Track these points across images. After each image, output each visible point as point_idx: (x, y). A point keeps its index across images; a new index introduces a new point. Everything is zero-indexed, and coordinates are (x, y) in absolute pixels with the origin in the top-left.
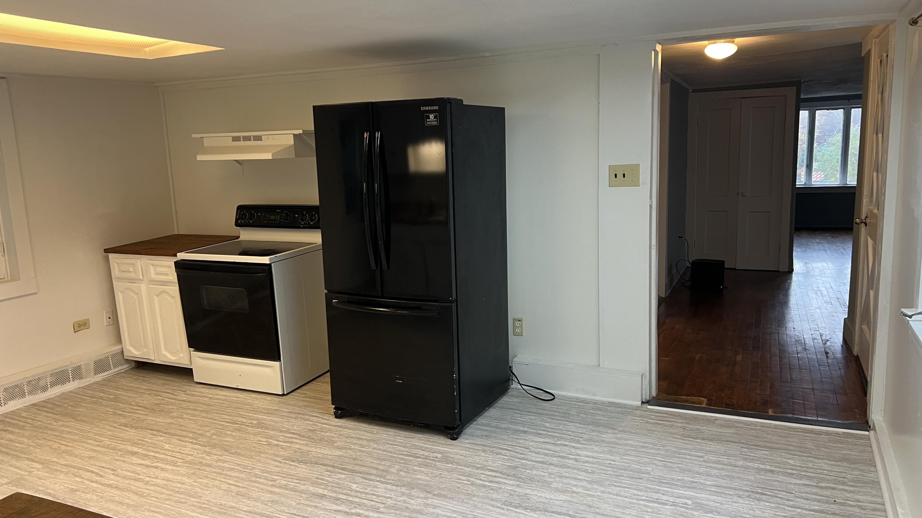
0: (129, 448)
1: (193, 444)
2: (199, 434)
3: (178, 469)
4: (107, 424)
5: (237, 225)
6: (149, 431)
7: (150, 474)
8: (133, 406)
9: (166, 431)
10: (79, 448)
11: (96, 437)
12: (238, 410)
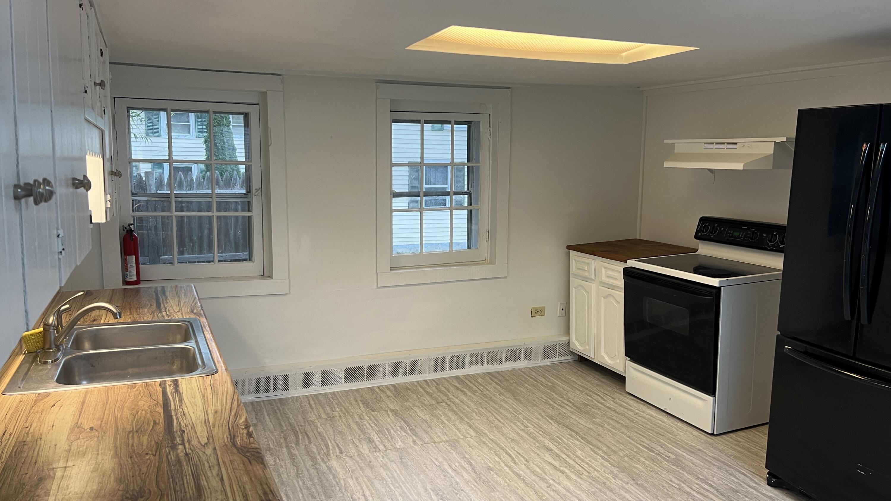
0: (547, 442)
1: (604, 459)
2: (613, 451)
3: (582, 482)
4: (536, 411)
5: (696, 237)
6: (569, 431)
7: (555, 478)
8: (564, 399)
9: (584, 436)
10: (508, 427)
11: (524, 421)
12: (660, 436)
